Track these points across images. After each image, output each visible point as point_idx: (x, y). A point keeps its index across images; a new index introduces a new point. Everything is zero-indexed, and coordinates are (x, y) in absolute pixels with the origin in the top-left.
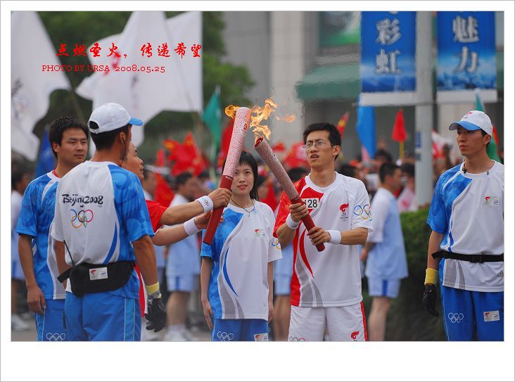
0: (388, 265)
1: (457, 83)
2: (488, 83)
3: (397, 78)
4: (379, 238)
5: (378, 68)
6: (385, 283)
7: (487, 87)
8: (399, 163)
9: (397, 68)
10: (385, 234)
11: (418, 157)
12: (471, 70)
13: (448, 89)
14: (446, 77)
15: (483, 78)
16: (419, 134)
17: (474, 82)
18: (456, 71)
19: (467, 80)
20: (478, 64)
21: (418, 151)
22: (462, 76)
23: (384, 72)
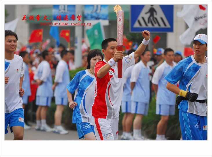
0: (64, 92)
1: (92, 17)
2: (105, 17)
3: (68, 15)
4: (60, 81)
5: (60, 10)
6: (62, 99)
7: (105, 19)
8: (68, 49)
9: (68, 10)
10: (63, 79)
11: (76, 47)
12: (98, 11)
13: (88, 20)
14: (88, 15)
15: (103, 15)
16: (76, 38)
17: (100, 17)
18: (92, 12)
19: (96, 16)
20: (101, 10)
21: (76, 45)
22: (94, 14)
23: (62, 12)
